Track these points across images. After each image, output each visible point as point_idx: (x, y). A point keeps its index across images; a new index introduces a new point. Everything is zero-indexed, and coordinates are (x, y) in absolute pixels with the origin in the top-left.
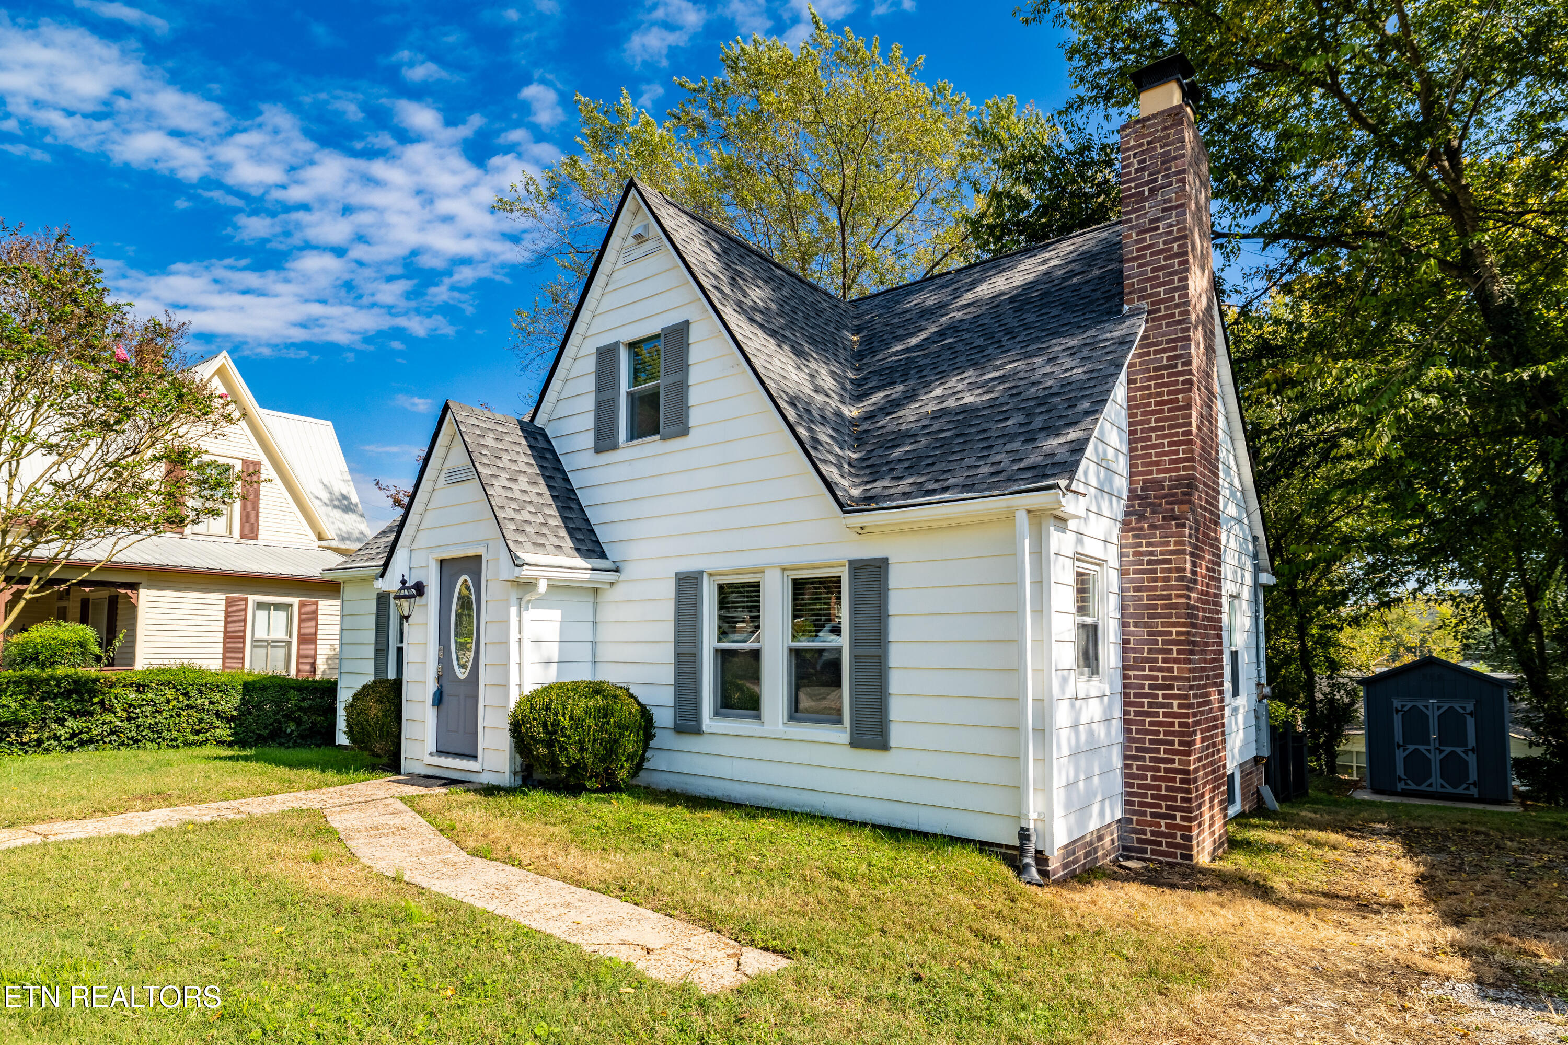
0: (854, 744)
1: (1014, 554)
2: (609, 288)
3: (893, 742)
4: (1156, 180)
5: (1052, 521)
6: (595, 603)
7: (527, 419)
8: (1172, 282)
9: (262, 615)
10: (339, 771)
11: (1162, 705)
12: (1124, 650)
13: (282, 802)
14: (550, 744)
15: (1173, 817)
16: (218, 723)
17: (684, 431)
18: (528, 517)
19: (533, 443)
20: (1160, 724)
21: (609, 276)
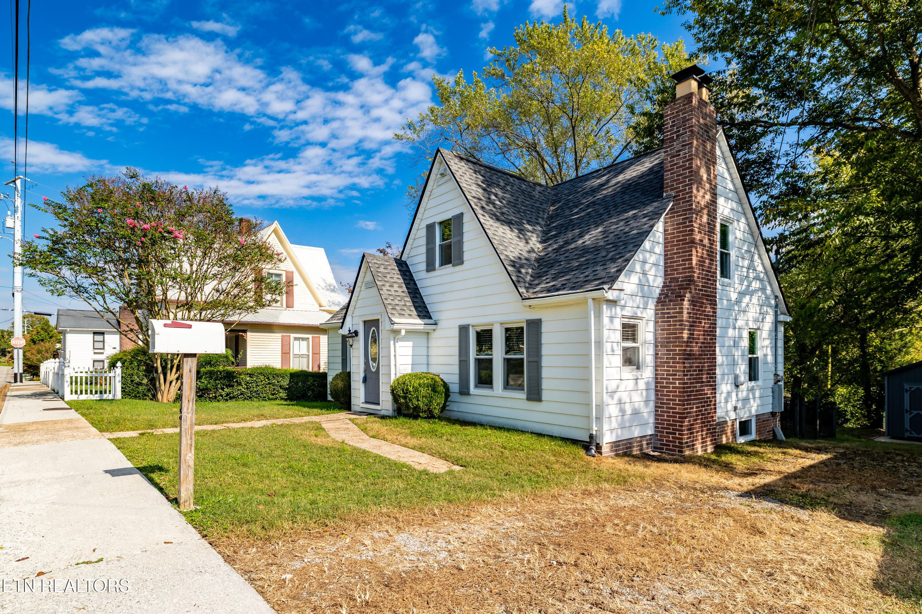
0: (528, 399)
1: (588, 318)
2: (431, 197)
3: (544, 398)
4: (679, 131)
5: (605, 303)
6: (428, 339)
7: (398, 258)
8: (685, 181)
9: (297, 342)
10: (327, 410)
11: (672, 383)
12: (656, 358)
13: (306, 419)
14: (405, 398)
15: (675, 434)
16: (281, 391)
17: (462, 263)
18: (397, 302)
19: (401, 268)
20: (671, 392)
21: (431, 192)
